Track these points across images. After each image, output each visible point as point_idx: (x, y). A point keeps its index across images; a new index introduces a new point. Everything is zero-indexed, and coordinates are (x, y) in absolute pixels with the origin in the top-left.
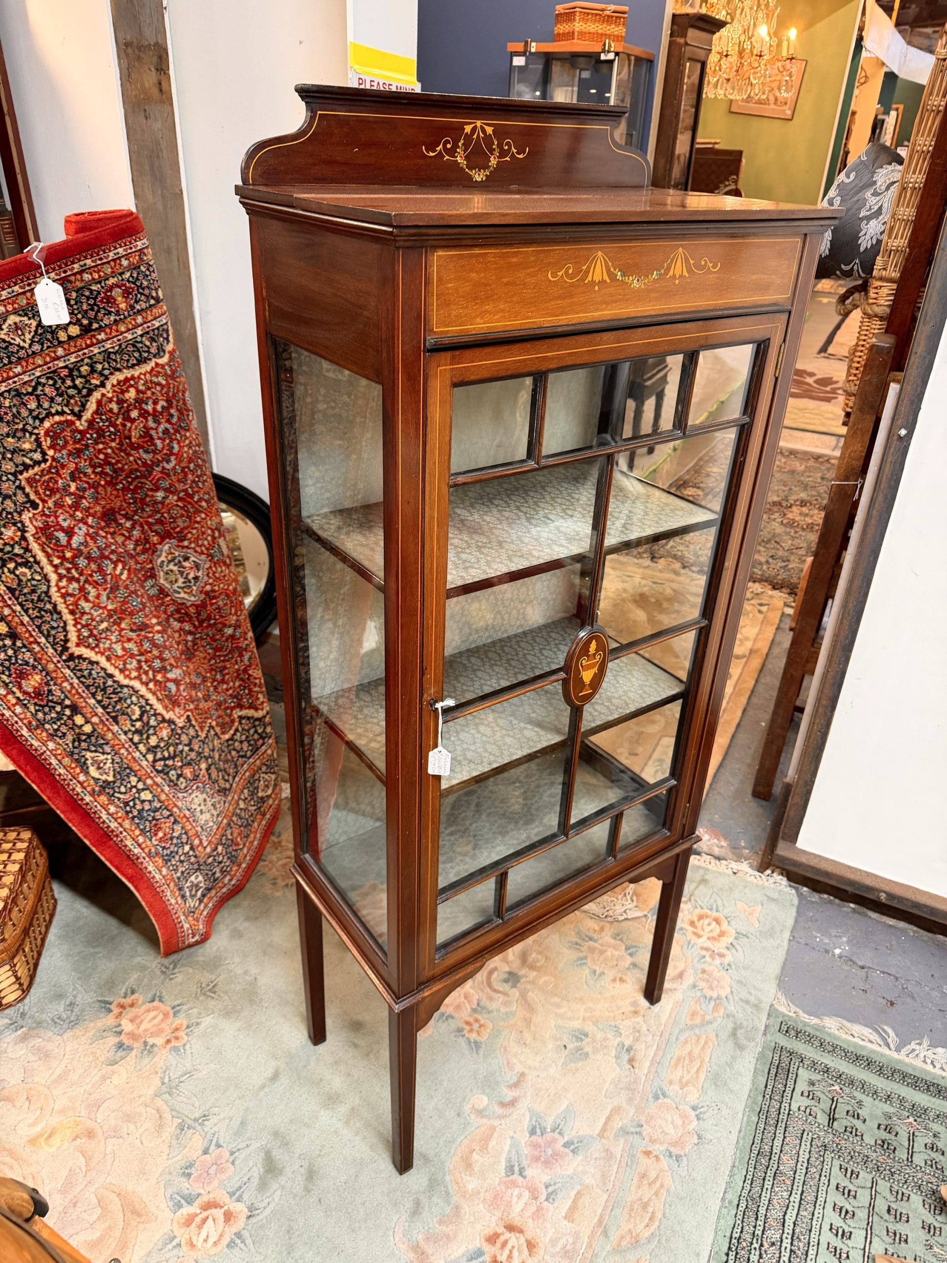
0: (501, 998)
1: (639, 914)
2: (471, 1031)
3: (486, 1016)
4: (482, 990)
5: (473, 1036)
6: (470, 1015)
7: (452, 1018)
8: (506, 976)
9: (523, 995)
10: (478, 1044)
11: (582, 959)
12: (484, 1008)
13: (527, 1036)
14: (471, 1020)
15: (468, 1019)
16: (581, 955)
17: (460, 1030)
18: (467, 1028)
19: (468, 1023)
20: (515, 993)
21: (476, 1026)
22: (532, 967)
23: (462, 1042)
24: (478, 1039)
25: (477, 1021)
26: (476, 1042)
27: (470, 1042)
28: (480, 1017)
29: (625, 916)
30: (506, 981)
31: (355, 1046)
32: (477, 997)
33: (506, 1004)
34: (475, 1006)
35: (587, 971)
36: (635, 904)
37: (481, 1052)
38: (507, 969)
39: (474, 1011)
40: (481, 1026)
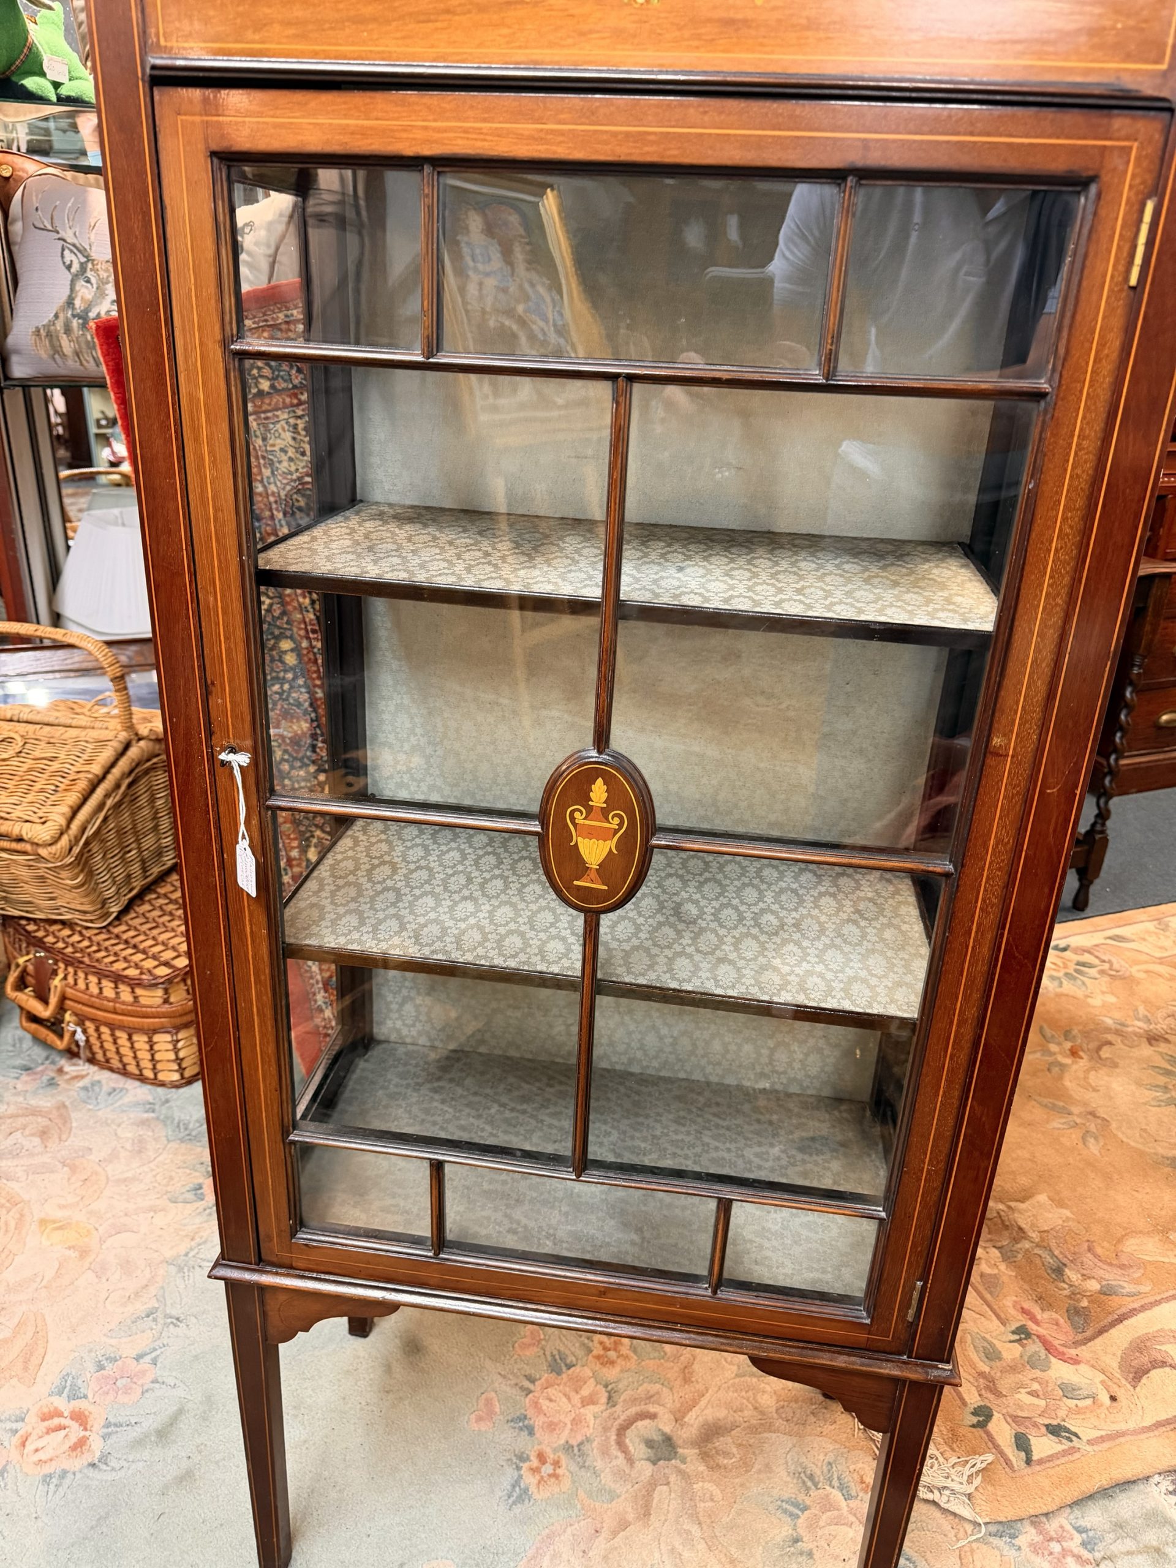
0: (620, 1460)
1: (966, 1512)
2: (535, 1471)
3: (573, 1467)
4: (606, 1429)
5: (530, 1480)
6: (555, 1450)
7: (531, 1431)
8: (657, 1437)
9: (652, 1485)
10: (524, 1495)
11: (796, 1505)
12: (582, 1454)
13: (600, 1545)
14: (551, 1456)
15: (548, 1451)
16: (801, 1497)
17: (523, 1458)
18: (535, 1463)
19: (542, 1458)
20: (645, 1470)
21: (547, 1469)
22: (705, 1456)
23: (510, 1473)
24: (533, 1489)
25: (557, 1464)
26: (526, 1491)
27: (516, 1484)
28: (564, 1462)
29: (936, 1496)
30: (649, 1443)
31: (388, 1369)
32: (589, 1432)
33: (620, 1475)
34: (574, 1442)
35: (786, 1531)
36: (970, 1489)
37: (517, 1509)
38: (667, 1429)
39: (568, 1448)
40: (554, 1475)
